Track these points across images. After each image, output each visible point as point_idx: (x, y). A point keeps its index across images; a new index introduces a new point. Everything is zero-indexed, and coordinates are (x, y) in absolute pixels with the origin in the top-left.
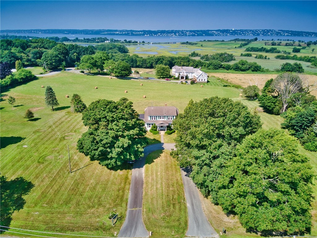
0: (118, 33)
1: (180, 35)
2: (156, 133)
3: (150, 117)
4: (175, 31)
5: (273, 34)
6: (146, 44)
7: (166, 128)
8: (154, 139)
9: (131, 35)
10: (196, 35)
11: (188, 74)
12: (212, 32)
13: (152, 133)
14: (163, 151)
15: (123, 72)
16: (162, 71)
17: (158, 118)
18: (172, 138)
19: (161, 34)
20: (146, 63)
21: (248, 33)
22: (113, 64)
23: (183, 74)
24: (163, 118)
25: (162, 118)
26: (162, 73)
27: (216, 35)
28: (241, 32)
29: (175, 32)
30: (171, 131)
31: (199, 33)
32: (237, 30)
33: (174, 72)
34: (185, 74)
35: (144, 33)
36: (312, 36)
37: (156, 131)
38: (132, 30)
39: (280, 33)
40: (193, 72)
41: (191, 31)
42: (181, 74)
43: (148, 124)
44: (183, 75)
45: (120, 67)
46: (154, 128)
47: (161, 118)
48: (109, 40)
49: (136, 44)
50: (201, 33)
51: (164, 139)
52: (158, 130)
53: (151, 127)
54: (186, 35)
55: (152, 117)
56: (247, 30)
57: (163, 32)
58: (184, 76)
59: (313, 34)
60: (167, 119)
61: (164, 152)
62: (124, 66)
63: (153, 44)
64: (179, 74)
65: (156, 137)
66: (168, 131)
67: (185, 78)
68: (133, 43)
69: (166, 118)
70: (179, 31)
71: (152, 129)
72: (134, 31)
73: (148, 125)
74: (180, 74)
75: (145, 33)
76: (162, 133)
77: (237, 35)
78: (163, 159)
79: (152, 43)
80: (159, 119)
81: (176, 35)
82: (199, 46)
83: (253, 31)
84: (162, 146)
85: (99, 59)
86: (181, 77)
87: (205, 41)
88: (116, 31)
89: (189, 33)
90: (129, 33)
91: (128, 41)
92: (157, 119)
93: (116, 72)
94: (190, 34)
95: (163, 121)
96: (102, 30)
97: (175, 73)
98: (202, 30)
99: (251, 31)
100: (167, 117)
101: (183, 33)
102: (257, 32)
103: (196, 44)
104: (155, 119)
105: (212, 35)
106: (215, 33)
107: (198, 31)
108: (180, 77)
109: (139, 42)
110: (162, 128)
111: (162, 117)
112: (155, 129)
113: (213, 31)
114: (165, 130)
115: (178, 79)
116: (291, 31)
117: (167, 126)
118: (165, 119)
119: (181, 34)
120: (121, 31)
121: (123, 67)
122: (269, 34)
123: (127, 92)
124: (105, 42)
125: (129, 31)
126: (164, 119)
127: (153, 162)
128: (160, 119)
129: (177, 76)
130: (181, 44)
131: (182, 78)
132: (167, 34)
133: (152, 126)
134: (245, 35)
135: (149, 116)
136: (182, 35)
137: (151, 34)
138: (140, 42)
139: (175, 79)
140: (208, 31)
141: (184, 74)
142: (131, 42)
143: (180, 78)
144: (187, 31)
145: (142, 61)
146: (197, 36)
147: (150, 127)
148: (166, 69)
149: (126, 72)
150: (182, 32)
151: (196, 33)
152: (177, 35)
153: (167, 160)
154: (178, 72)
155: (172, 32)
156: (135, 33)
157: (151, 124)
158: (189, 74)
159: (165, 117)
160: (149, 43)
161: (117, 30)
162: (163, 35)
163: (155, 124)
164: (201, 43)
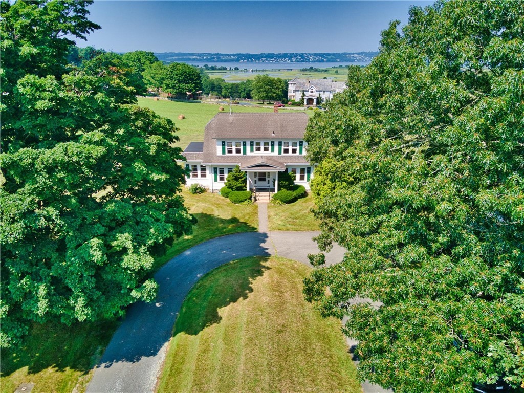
0: (195, 57)
1: (298, 61)
2: (242, 199)
3: (223, 144)
4: (290, 54)
6: (242, 71)
7: (276, 182)
8: (234, 220)
9: (217, 61)
10: (325, 60)
11: (322, 93)
12: (352, 55)
13: (228, 200)
14: (263, 263)
15: (182, 85)
16: (268, 87)
17: (248, 148)
18: (297, 213)
19: (266, 60)
20: (238, 92)
22: (161, 69)
23: (311, 94)
24: (266, 149)
25: (262, 148)
26: (267, 92)
27: (358, 61)
29: (290, 56)
30: (295, 193)
31: (329, 57)
33: (292, 91)
34: (316, 94)
35: (238, 58)
37: (240, 192)
38: (219, 53)
40: (332, 89)
41: (316, 55)
42: (307, 94)
43: (215, 169)
44: (311, 96)
45: (177, 75)
46: (235, 183)
47: (259, 149)
49: (225, 71)
50: (334, 57)
51: (269, 216)
52: (248, 190)
53: (226, 181)
54: (309, 60)
55: (230, 145)
57: (269, 56)
58: (313, 98)
60: (280, 152)
61: (268, 268)
62: (185, 72)
63: (252, 71)
64: (303, 93)
65: (241, 212)
66: (284, 191)
67: (315, 103)
68: (219, 69)
69: (276, 148)
70: (297, 54)
71: (230, 187)
72: (222, 55)
73: (215, 172)
74: (304, 95)
75: (240, 57)
76: (264, 198)
78: (265, 299)
80: (252, 151)
81: (292, 62)
82: (331, 74)
84: (262, 245)
85: (135, 62)
86: (307, 99)
87: (341, 67)
88: (193, 54)
89: (313, 58)
90: (214, 58)
91: (210, 66)
92: (245, 152)
93: (168, 86)
94: (315, 58)
95: (267, 157)
96: (170, 53)
97: (294, 94)
98: (334, 54)
100: (280, 144)
101: (303, 57)
103: (326, 71)
104: (238, 151)
105: (352, 60)
106: (356, 58)
107: (328, 55)
108: (305, 100)
109: (228, 69)
110: (263, 184)
111: (262, 144)
112: (238, 184)
113: (354, 54)
114: (273, 190)
115: (300, 104)
117: (280, 173)
118: (273, 151)
119: (301, 59)
120: (199, 55)
121: (182, 75)
123: (183, 118)
125: (214, 55)
126: (269, 153)
127: (216, 318)
128: (256, 153)
129: (298, 100)
130: (301, 71)
131: (310, 101)
132: (276, 59)
133: (229, 177)
135: (218, 139)
136: (302, 61)
137: (251, 58)
138: (230, 68)
139: (294, 104)
140: (346, 54)
141: (313, 94)
142: (216, 69)
143: (305, 103)
144: (310, 55)
145: (231, 88)
146: (327, 61)
147: (222, 179)
148: (276, 84)
149: (189, 85)
150: (302, 55)
151: (325, 58)
152: (294, 60)
153: (280, 307)
154: (301, 89)
155: (285, 56)
156: (223, 57)
157: (226, 171)
158: (324, 94)
159: (273, 144)
162: (270, 60)
163: (238, 167)
164: (335, 70)
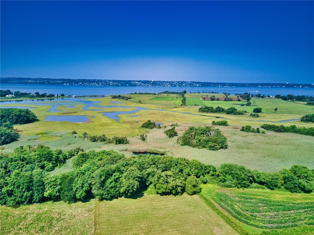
0: (30, 81)
1: (103, 85)
4: (97, 80)
5: (187, 85)
6: (67, 97)
9: (47, 84)
10: (120, 85)
12: (134, 82)
19: (82, 84)
21: (166, 84)
27: (139, 86)
28: (160, 83)
29: (97, 82)
31: (122, 83)
32: (157, 82)
35: (62, 82)
36: (218, 86)
39: (192, 84)
41: (114, 81)
48: (12, 94)
49: (53, 98)
50: (124, 83)
54: (110, 84)
56: (164, 81)
59: (219, 84)
68: (48, 96)
70: (101, 80)
72: (51, 79)
75: (64, 81)
77: (157, 85)
79: (74, 96)
82: (136, 102)
83: (169, 82)
87: (136, 93)
89: (112, 83)
90: (45, 82)
94: (114, 84)
96: (12, 78)
99: (168, 82)
101: (106, 82)
102: (174, 83)
103: (130, 98)
105: (135, 85)
106: (137, 84)
109: (56, 95)
116: (200, 82)
120: (34, 79)
122: (184, 85)
124: (7, 96)
125: (45, 79)
130: (112, 98)
132: (89, 83)
134: (164, 86)
136: (106, 85)
137: (71, 82)
138: (58, 95)
142: (46, 96)
144: (110, 81)
145: (60, 184)
151: (119, 83)
152: (100, 84)
155: (94, 81)
156: (52, 82)
160: (70, 96)
161: (30, 78)
162: (85, 84)
